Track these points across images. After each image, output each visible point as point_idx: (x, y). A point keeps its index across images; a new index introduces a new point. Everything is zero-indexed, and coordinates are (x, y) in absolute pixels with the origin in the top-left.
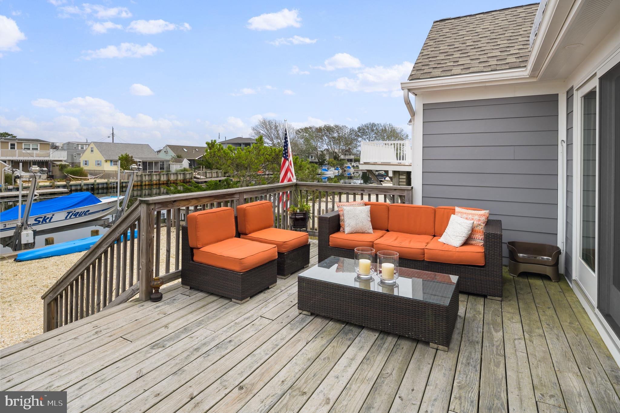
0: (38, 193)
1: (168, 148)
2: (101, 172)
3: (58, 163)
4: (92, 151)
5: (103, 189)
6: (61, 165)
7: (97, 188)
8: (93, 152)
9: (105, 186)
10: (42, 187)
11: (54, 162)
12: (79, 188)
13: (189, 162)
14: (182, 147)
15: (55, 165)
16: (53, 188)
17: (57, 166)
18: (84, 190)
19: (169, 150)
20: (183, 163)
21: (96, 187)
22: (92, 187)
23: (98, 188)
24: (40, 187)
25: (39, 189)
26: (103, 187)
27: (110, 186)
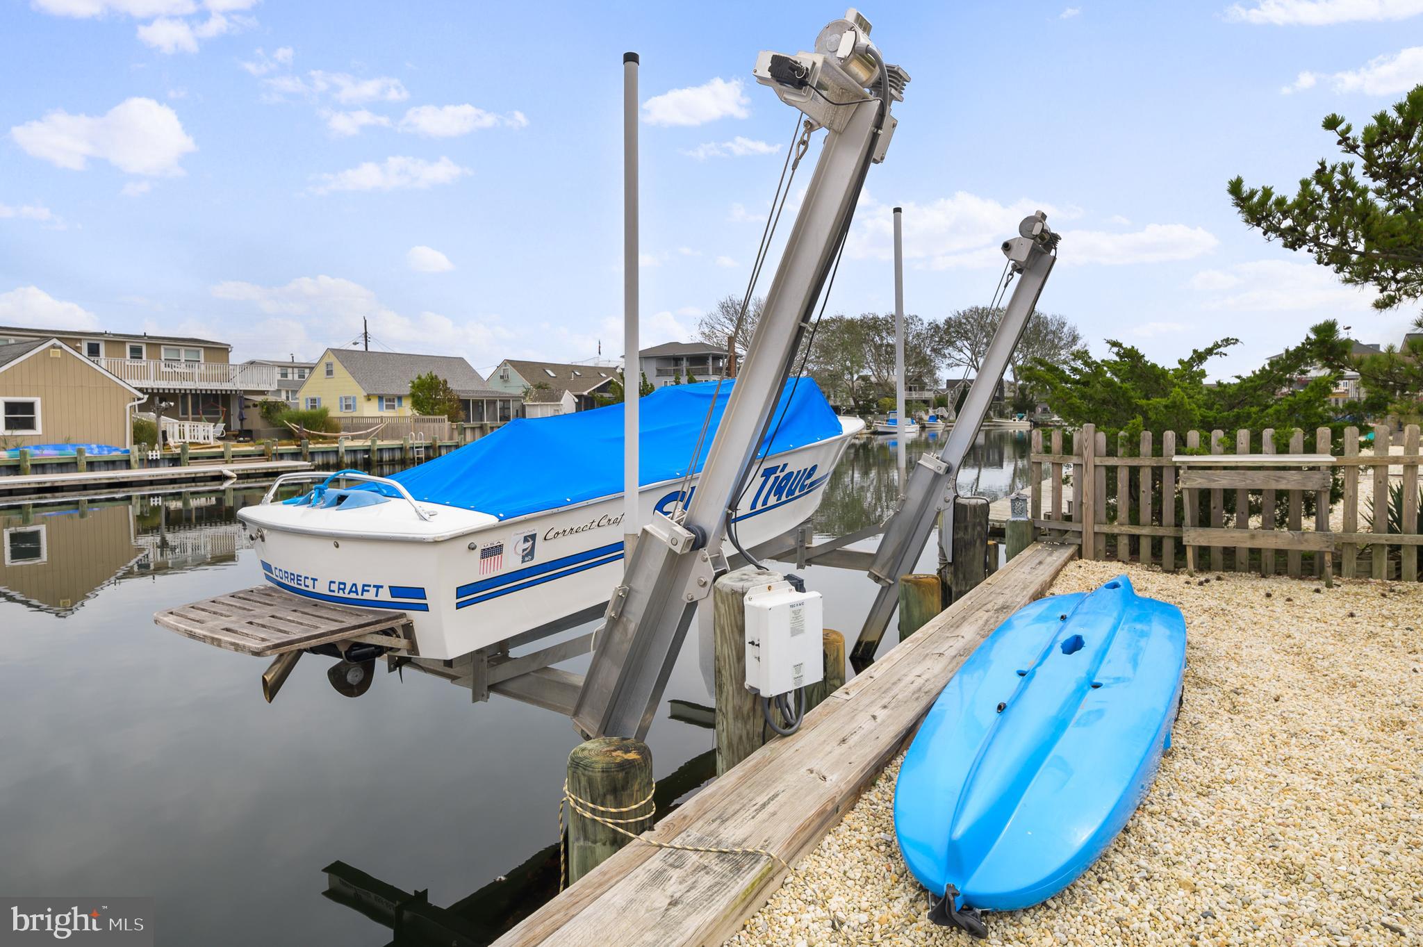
0: (233, 471)
1: (509, 367)
2: (370, 421)
3: (259, 399)
4: (329, 373)
5: (394, 465)
6: (265, 403)
7: (378, 462)
8: (332, 374)
9: (398, 455)
10: (238, 456)
11: (247, 397)
12: (332, 459)
13: (577, 400)
14: (543, 366)
15: (251, 404)
16: (268, 460)
17: (255, 406)
18: (347, 466)
19: (512, 371)
20: (562, 402)
21: (375, 457)
22: (364, 459)
23: (381, 460)
24: (233, 457)
25: (232, 462)
26: (393, 460)
27: (410, 455)
